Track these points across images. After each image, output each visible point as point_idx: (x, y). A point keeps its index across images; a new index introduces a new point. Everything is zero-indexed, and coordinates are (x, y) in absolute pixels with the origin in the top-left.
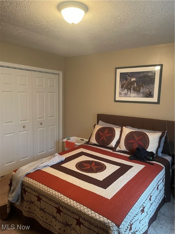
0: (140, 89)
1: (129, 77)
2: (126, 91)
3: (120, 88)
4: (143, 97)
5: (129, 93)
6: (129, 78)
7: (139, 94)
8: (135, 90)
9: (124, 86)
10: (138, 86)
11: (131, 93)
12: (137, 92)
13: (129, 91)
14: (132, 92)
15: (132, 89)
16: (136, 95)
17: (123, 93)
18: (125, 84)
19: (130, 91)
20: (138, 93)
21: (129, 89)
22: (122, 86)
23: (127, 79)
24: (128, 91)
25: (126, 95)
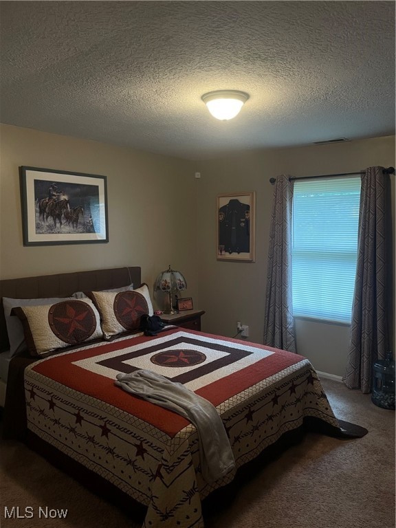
0: (77, 216)
1: (55, 191)
2: (50, 220)
3: (38, 214)
4: (83, 232)
5: (58, 225)
6: (55, 194)
7: (76, 227)
8: (68, 218)
9: (47, 210)
10: (75, 210)
11: (61, 224)
12: (73, 223)
13: (58, 221)
14: (63, 222)
15: (63, 216)
16: (72, 228)
17: (45, 224)
18: (46, 206)
19: (60, 219)
20: (75, 225)
21: (57, 217)
22: (42, 210)
23: (51, 196)
24: (55, 220)
25: (51, 229)
